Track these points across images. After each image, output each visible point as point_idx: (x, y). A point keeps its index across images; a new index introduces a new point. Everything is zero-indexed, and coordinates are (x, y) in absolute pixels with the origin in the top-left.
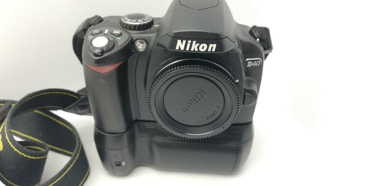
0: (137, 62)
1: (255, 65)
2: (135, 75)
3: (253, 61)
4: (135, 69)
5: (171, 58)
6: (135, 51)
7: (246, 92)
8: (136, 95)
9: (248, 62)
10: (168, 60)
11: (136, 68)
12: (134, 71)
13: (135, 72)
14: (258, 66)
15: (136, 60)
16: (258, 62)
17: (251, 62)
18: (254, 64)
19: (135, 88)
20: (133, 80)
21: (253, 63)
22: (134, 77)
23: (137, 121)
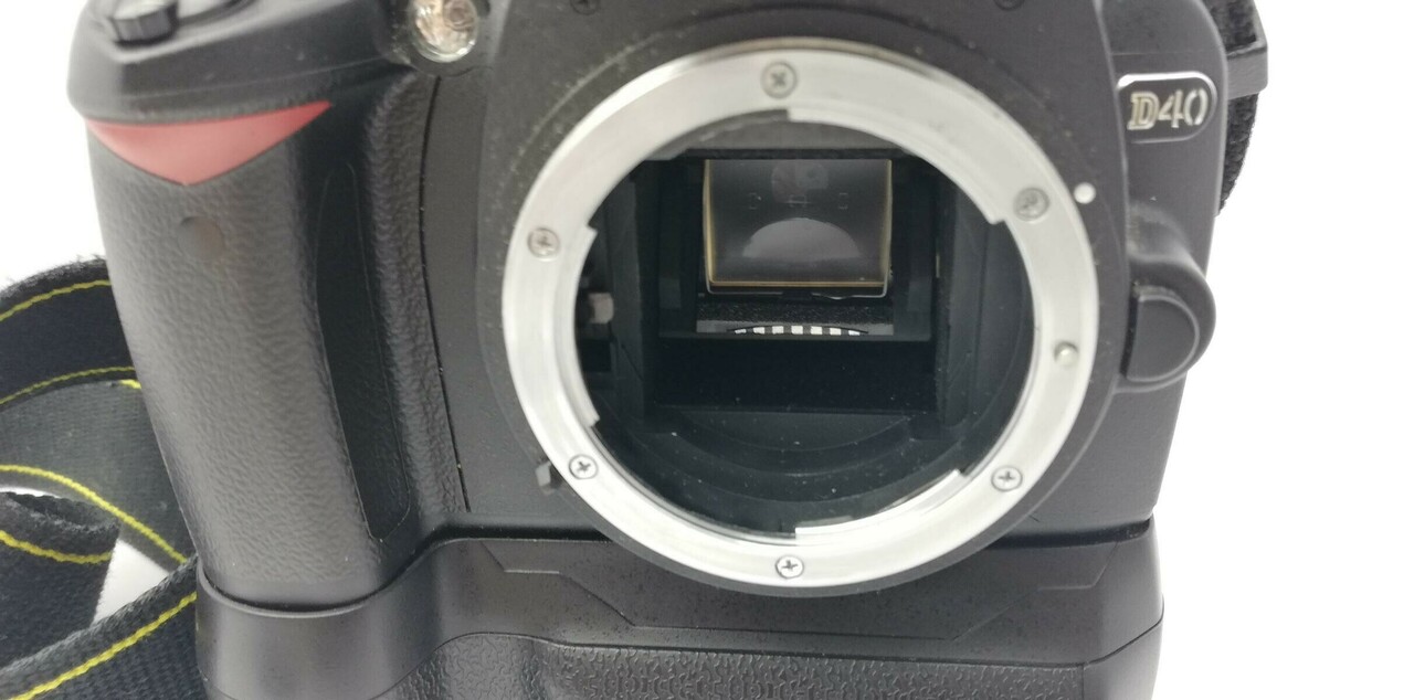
0: (426, 137)
1: (1178, 116)
2: (421, 223)
3: (1163, 90)
4: (415, 185)
5: (630, 49)
6: (407, 61)
7: (1142, 283)
8: (433, 361)
9: (1135, 97)
10: (609, 63)
11: (422, 180)
12: (414, 199)
13: (421, 203)
14: (1195, 128)
15: (422, 123)
16: (1192, 95)
17: (1150, 97)
18: (1171, 111)
19: (426, 312)
20: (412, 261)
21: (1167, 106)
22: (415, 239)
23: (451, 531)
